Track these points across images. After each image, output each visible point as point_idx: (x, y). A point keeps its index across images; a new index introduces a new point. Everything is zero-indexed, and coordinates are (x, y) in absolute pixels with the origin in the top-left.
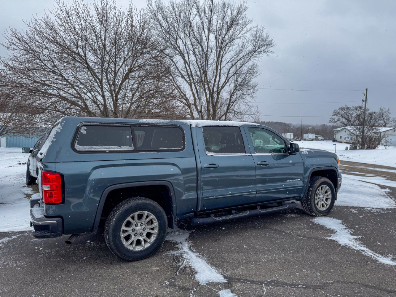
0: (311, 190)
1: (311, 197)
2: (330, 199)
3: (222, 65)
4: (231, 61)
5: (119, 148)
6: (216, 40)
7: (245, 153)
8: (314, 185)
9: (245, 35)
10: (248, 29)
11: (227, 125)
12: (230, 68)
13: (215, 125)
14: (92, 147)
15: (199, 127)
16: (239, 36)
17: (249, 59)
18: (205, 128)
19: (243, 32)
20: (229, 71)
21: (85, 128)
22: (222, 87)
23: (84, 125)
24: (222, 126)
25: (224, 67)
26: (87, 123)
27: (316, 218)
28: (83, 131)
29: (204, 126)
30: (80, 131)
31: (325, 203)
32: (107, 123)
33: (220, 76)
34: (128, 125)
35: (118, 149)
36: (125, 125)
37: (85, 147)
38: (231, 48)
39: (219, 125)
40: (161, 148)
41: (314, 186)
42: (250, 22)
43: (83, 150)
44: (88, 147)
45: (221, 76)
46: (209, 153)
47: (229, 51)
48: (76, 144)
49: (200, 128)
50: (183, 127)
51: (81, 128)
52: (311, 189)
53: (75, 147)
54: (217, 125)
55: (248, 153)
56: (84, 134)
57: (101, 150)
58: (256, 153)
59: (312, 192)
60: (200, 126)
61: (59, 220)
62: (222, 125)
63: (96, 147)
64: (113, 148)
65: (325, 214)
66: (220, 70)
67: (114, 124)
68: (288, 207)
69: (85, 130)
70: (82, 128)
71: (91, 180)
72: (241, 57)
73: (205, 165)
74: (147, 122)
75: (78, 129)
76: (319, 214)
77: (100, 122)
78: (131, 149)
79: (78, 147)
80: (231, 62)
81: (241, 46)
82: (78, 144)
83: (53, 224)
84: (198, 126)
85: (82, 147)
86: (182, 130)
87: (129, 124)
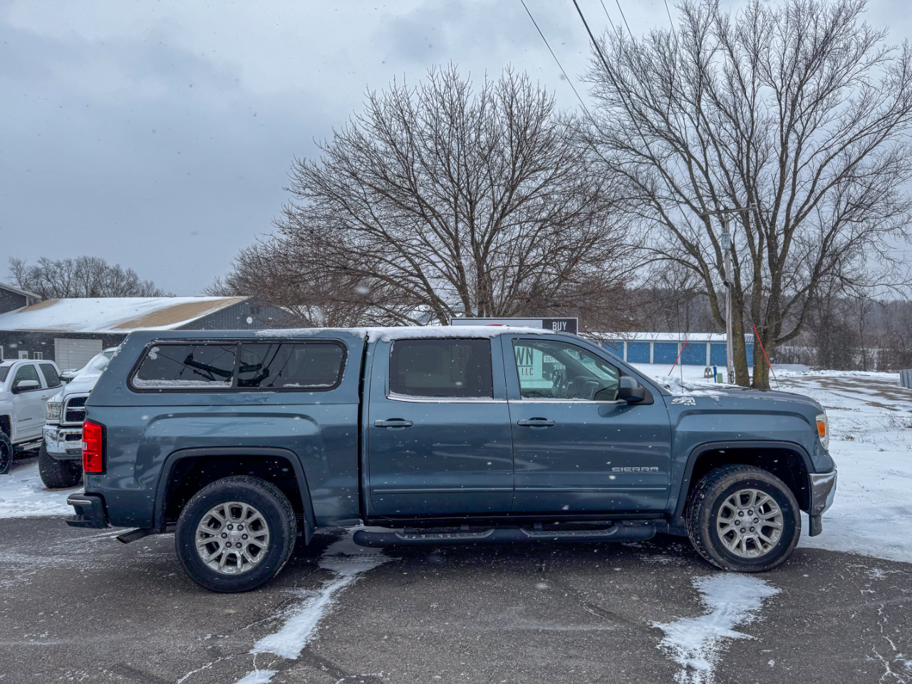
0: (701, 499)
1: (699, 517)
2: (777, 529)
3: (799, 161)
4: (826, 146)
5: (206, 385)
6: (779, 100)
7: (493, 397)
8: (714, 487)
9: (863, 73)
10: (874, 58)
11: (454, 335)
12: (822, 166)
13: (424, 336)
14: (160, 381)
15: (385, 341)
16: (845, 79)
17: (884, 136)
18: (400, 343)
19: (858, 67)
20: (818, 174)
21: (156, 349)
22: (797, 216)
23: (156, 345)
24: (442, 339)
25: (806, 164)
26: (162, 341)
27: (721, 575)
28: (153, 355)
29: (396, 338)
30: (147, 355)
31: (759, 538)
32: (194, 340)
33: (793, 190)
34: (232, 343)
35: (204, 386)
36: (226, 342)
37: (149, 381)
38: (831, 112)
39: (434, 335)
40: (287, 385)
41: (711, 490)
42: (879, 37)
43: (145, 387)
44: (153, 381)
45: (797, 188)
46: (394, 397)
47: (822, 121)
48: (136, 376)
49: (387, 342)
50: (347, 342)
51: (150, 350)
52: (703, 496)
53: (134, 382)
54: (430, 335)
55: (499, 397)
56: (153, 360)
57: (174, 387)
58: (523, 398)
59: (703, 505)
60: (387, 339)
61: (96, 500)
62: (443, 336)
63: (167, 382)
64: (195, 384)
65: (752, 568)
66: (795, 173)
67: (206, 340)
68: (615, 534)
69: (156, 353)
70: (152, 350)
71: (147, 438)
72: (857, 131)
73: (378, 421)
74: (270, 336)
75: (146, 351)
76: (731, 565)
77: (185, 339)
78: (227, 386)
79: (138, 382)
80: (826, 149)
81: (858, 104)
82: (139, 378)
83: (87, 505)
84: (383, 340)
85: (145, 381)
86: (345, 348)
87: (234, 341)
